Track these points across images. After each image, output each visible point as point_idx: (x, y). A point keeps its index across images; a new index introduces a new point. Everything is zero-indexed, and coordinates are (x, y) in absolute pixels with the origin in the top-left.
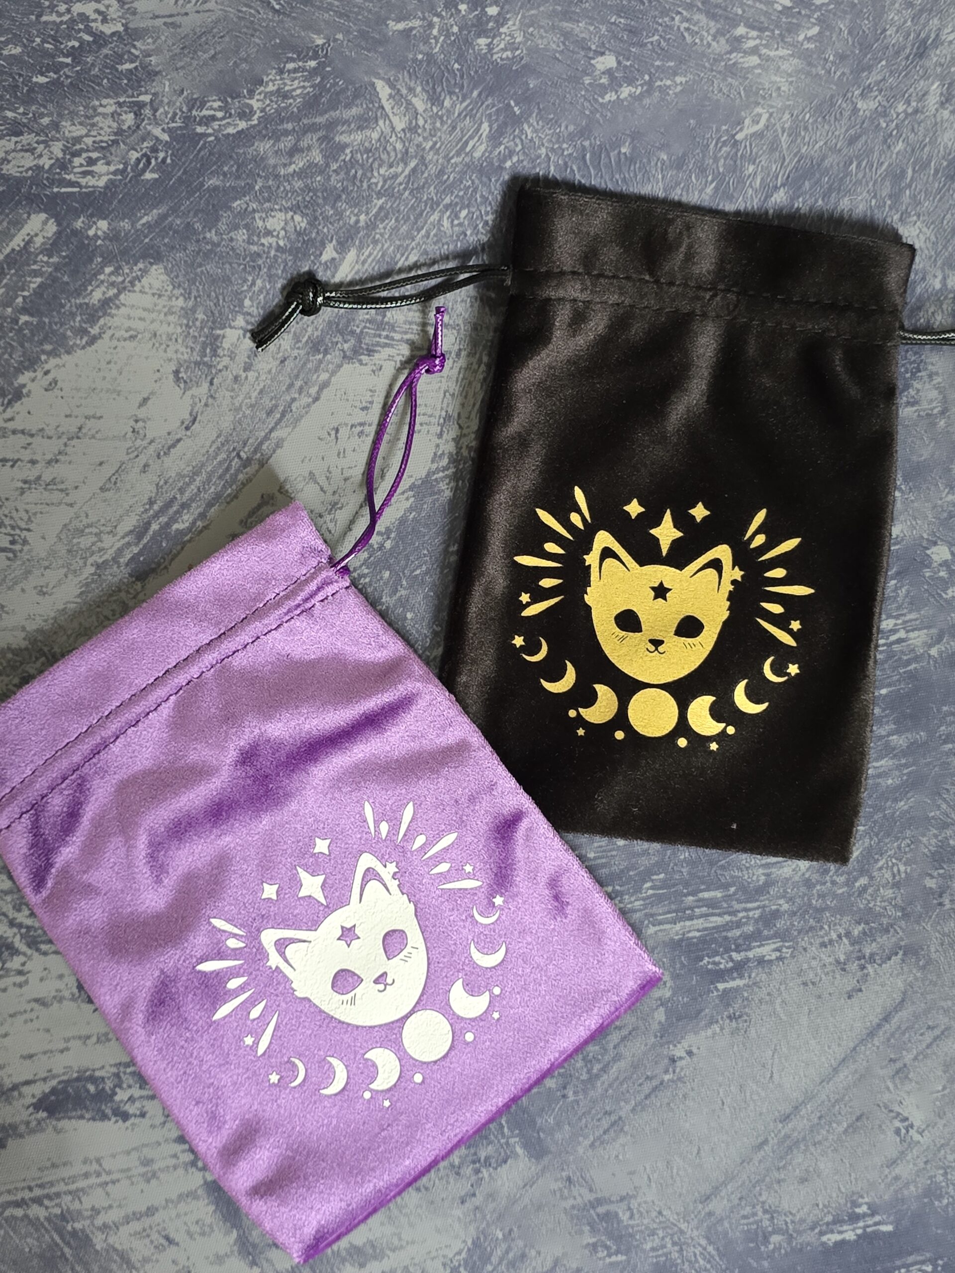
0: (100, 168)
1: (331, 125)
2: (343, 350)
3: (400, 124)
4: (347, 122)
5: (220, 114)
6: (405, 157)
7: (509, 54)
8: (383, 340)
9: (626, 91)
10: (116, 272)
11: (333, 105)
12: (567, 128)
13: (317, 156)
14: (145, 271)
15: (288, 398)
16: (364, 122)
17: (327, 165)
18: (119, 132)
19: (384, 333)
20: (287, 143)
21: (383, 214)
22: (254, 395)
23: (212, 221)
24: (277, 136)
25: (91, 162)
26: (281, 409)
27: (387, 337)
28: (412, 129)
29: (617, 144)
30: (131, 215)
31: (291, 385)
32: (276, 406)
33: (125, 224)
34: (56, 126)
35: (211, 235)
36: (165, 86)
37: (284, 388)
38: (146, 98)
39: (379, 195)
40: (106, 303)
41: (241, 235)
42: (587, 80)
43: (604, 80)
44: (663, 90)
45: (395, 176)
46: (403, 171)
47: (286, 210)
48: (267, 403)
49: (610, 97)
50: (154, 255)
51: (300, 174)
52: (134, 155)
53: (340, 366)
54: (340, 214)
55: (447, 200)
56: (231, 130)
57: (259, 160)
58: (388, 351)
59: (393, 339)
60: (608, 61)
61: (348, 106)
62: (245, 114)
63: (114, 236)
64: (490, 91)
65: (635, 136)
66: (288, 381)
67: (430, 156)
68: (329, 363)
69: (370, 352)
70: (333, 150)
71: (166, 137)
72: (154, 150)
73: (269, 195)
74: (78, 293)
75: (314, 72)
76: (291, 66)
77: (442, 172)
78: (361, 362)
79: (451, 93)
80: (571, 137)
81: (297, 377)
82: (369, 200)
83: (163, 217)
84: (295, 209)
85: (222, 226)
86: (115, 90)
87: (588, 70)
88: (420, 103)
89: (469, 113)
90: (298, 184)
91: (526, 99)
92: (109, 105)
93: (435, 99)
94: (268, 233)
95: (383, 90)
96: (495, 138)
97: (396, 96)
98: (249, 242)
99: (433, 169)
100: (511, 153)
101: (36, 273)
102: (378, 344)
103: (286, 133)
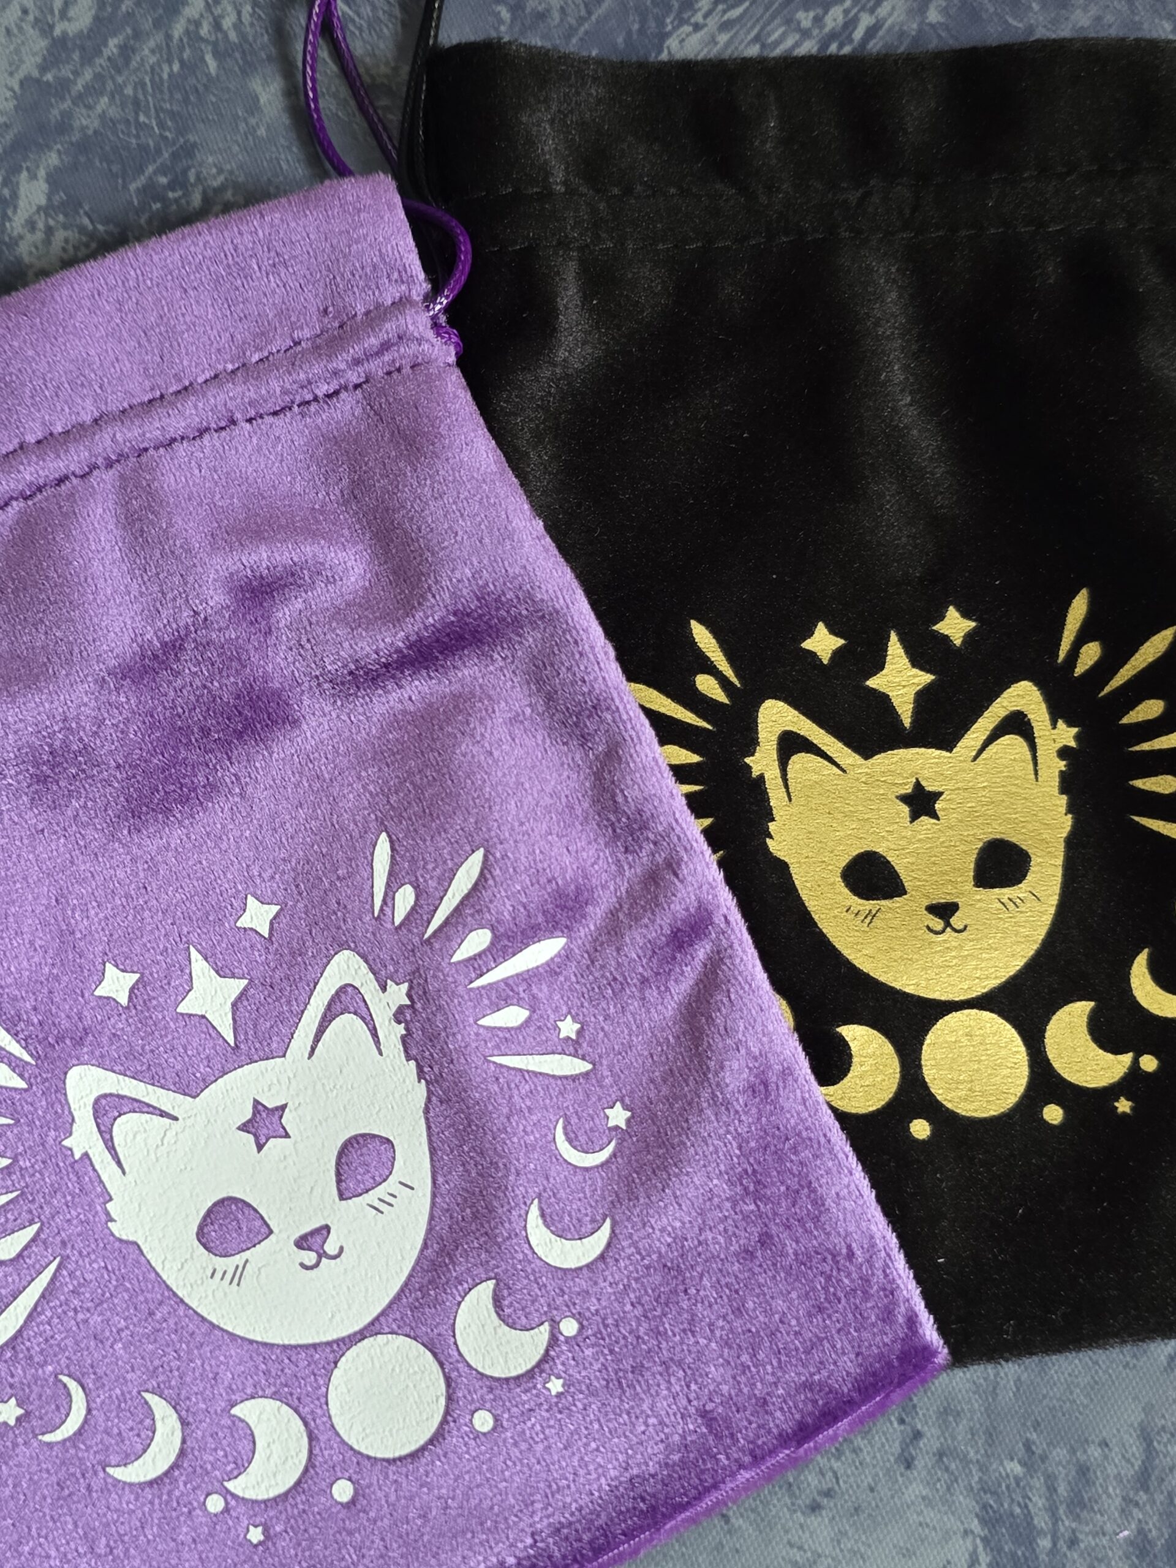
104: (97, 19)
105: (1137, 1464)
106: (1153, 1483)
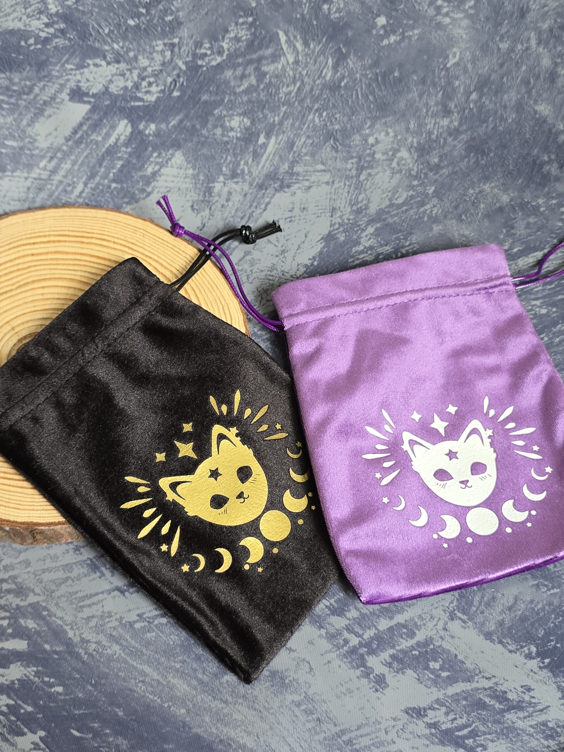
0: (154, 89)
1: (260, 60)
2: (274, 187)
3: (291, 59)
4: (266, 58)
5: (209, 52)
6: (294, 82)
7: (337, 15)
8: (294, 181)
9: (393, 38)
10: (159, 156)
11: (260, 48)
12: (368, 61)
13: (253, 80)
14: (173, 155)
15: (250, 211)
16: (275, 58)
17: (258, 86)
18: (163, 64)
19: (294, 178)
20: (239, 71)
21: (286, 116)
22: (233, 212)
23: (204, 124)
24: (234, 67)
25: (150, 84)
26: (248, 216)
27: (296, 179)
28: (297, 62)
29: (392, 72)
30: (166, 120)
31: (251, 206)
32: (245, 215)
33: (163, 126)
34: (136, 58)
35: (204, 132)
36: (184, 32)
37: (247, 207)
38: (176, 41)
39: (284, 104)
40: (154, 174)
41: (219, 131)
42: (374, 32)
43: (382, 32)
44: (410, 37)
45: (290, 93)
46: (294, 88)
47: (239, 115)
48: (240, 214)
49: (385, 42)
50: (177, 145)
51: (246, 92)
52: (169, 80)
53: (274, 195)
54: (265, 117)
55: (316, 106)
56: (214, 63)
57: (227, 83)
58: (297, 185)
59: (299, 180)
60: (382, 21)
61: (267, 47)
62: (220, 53)
63: (158, 134)
64: (331, 38)
65: (401, 66)
66: (249, 204)
67: (306, 80)
68: (268, 194)
69: (289, 186)
70: (261, 76)
71: (184, 67)
72: (178, 76)
73: (231, 106)
74: (140, 169)
75: (252, 24)
76: (241, 20)
77: (312, 90)
78: (285, 192)
79: (313, 40)
80: (371, 67)
81: (253, 201)
82: (279, 108)
83: (181, 121)
84: (244, 114)
85: (210, 126)
86: (163, 35)
87: (374, 26)
88: (299, 46)
89: (322, 52)
90: (245, 98)
91: (348, 43)
92: (159, 45)
93: (306, 44)
94: (232, 129)
95: (283, 38)
96: (335, 67)
97: (288, 41)
98: (223, 135)
99: (307, 88)
100: (343, 77)
101: (120, 158)
102: (292, 183)
103: (239, 65)
104: (403, 202)
105: (510, 604)
106: (512, 610)
